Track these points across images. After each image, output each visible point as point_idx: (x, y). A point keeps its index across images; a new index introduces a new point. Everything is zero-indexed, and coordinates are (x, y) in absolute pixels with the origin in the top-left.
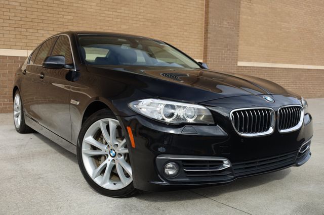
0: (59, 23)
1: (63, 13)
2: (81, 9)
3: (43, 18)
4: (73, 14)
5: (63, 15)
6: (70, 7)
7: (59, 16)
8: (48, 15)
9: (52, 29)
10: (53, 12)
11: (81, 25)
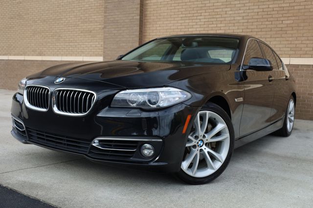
0: (278, 29)
1: (282, 19)
2: (303, 11)
3: (262, 26)
4: (293, 18)
5: (282, 21)
6: (290, 12)
7: (278, 22)
8: (267, 23)
9: (269, 36)
10: (272, 19)
11: (301, 28)
